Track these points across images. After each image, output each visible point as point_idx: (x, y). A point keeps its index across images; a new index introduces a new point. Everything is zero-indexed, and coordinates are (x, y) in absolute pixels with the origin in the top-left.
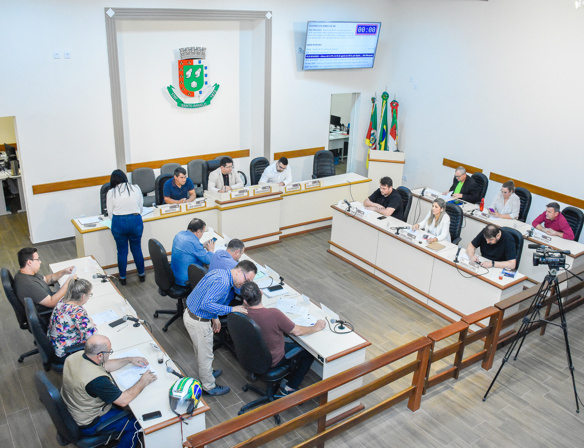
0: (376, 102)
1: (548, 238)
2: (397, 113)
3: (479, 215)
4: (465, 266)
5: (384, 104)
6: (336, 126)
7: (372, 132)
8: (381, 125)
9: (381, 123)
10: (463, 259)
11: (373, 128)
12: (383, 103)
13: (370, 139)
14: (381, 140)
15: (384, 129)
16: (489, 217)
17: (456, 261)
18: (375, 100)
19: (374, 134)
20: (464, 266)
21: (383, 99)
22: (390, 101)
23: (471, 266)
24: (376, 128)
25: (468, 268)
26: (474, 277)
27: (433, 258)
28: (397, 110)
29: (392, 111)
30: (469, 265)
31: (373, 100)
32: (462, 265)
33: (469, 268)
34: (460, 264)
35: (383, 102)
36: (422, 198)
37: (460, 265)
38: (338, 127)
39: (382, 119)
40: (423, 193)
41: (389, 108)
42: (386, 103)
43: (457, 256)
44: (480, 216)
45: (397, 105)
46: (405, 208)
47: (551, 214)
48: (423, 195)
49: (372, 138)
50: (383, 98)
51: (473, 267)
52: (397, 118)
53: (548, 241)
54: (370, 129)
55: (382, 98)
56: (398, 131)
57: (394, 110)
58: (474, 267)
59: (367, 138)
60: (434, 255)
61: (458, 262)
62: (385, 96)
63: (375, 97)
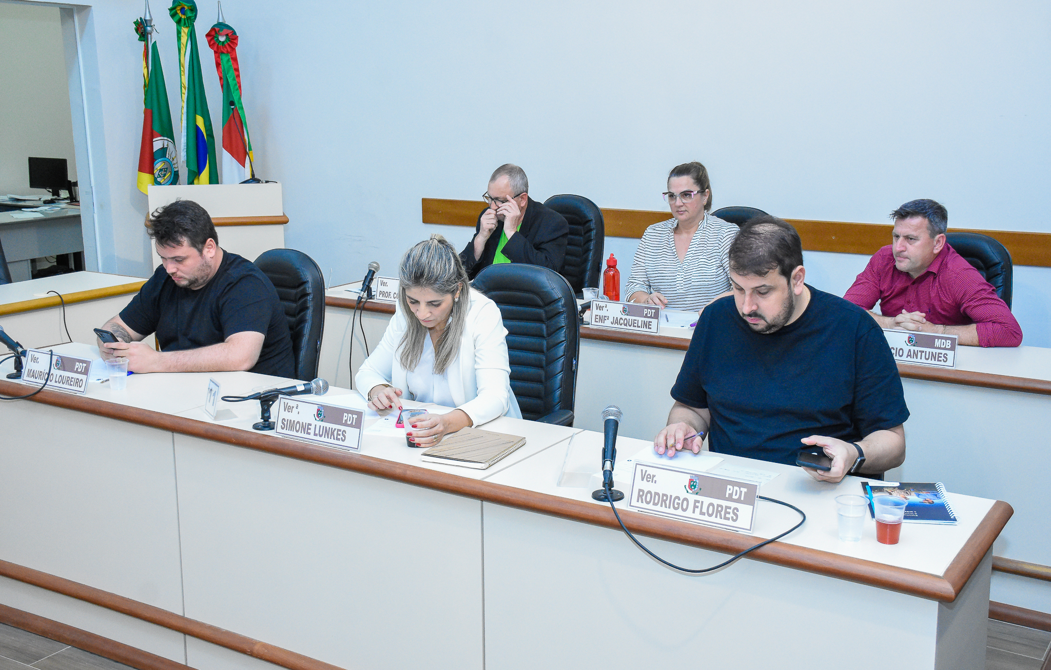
0: (154, 37)
1: (937, 343)
2: (237, 70)
3: (611, 319)
4: (672, 511)
5: (184, 38)
6: (56, 193)
7: (158, 144)
8: (184, 117)
9: (185, 110)
10: (651, 471)
11: (156, 128)
12: (179, 38)
13: (151, 171)
14: (194, 168)
15: (197, 128)
16: (656, 316)
17: (608, 493)
18: (149, 28)
19: (164, 150)
20: (663, 509)
21: (179, 22)
22: (202, 26)
23: (707, 500)
24: (168, 132)
25: (689, 513)
26: (743, 561)
27: (478, 503)
28: (235, 60)
29: (218, 65)
30: (692, 498)
31: (142, 29)
32: (651, 506)
33: (697, 515)
34: (640, 504)
35: (179, 33)
36: (366, 305)
37: (635, 510)
38: (64, 194)
39: (185, 97)
40: (367, 288)
41: (207, 56)
42: (192, 36)
43: (608, 464)
44: (616, 321)
45: (233, 38)
46: (297, 337)
47: (918, 243)
48: (370, 296)
49: (159, 166)
50: (177, 18)
51: (716, 502)
52: (240, 87)
53: (943, 352)
54: (148, 136)
55: (173, 16)
56: (252, 134)
57: (225, 58)
58: (724, 503)
59: (141, 169)
60: (478, 488)
61: (620, 497)
62: (183, 10)
63: (148, 18)
